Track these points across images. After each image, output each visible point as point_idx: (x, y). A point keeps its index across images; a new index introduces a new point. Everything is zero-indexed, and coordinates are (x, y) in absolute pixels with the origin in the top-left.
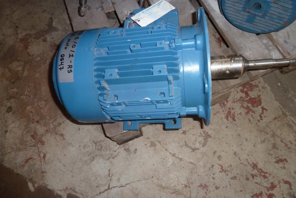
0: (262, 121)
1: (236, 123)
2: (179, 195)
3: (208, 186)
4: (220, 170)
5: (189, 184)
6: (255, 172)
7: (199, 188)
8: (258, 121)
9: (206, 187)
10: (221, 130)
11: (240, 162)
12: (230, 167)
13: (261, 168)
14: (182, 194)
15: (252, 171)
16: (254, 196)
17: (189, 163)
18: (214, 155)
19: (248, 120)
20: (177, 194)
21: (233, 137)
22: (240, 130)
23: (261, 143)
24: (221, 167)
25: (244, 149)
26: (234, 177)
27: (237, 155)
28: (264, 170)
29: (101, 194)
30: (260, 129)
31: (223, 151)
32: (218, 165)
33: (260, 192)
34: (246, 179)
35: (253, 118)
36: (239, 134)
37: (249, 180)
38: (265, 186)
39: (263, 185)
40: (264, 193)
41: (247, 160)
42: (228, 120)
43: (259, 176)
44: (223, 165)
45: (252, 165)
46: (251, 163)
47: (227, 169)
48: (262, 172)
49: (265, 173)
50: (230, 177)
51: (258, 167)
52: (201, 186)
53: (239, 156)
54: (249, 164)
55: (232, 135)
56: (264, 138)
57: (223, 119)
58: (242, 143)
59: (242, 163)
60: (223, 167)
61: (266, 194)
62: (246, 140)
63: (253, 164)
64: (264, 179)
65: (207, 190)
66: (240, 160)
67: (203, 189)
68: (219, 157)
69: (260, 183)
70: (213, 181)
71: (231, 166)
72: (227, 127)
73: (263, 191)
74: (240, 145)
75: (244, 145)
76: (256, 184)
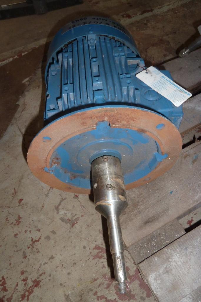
0: (96, 299)
1: (91, 259)
2: (13, 196)
3: (19, 225)
4: (35, 239)
5: (21, 205)
6: (30, 284)
7: (17, 216)
9: (18, 223)
10: (81, 240)
11: (42, 264)
12: (37, 251)
13: (34, 293)
14: (13, 199)
15: (31, 279)
16: (3, 281)
17: (43, 204)
18: (51, 232)
19: (96, 278)
20: (13, 194)
21: (72, 255)
22: (82, 265)
23: (65, 295)
24: (37, 239)
25: (57, 269)
26: (26, 255)
27: (51, 260)
28: (31, 297)
30: (84, 294)
31: (55, 243)
33: (7, 288)
34: (23, 270)
35: (99, 285)
36: (77, 264)
37: (21, 275)
38: (13, 295)
39: (15, 293)
40: (5, 293)
41: (44, 273)
42: (94, 249)
43: (25, 288)
44: (40, 242)
46: (41, 278)
47: (35, 246)
48: (30, 293)
49: (28, 296)
50: (25, 251)
51: (36, 288)
52: (20, 218)
53: (49, 262)
54: (39, 276)
55: (75, 254)
56: (72, 300)
57: (95, 243)
58: (64, 268)
59: (40, 267)
60: (38, 242)
61: (4, 297)
62: (69, 274)
63: (39, 280)
64: (21, 295)
65: (15, 225)
66: (44, 264)
67: (16, 220)
68: (48, 238)
69: (17, 289)
70: (24, 231)
71: (38, 252)
72: (84, 247)
73: (7, 293)
74: (63, 265)
75: (62, 271)
76: (15, 284)
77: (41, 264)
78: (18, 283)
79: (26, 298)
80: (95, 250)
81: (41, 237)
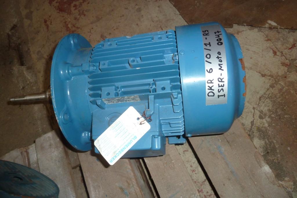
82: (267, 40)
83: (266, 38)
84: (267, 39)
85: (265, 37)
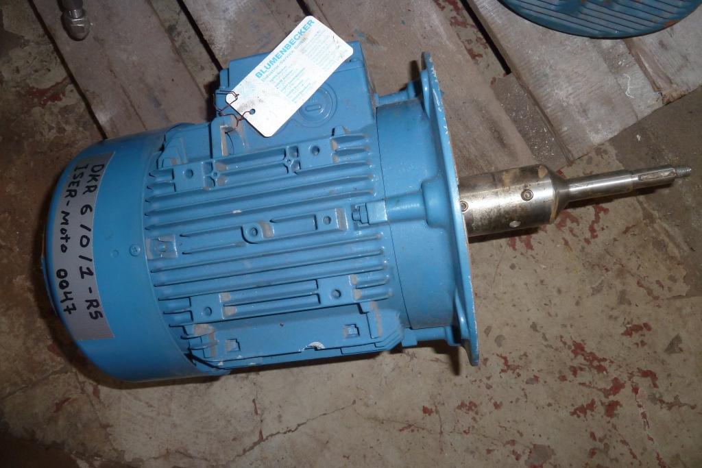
0: (596, 239)
1: (533, 253)
2: (418, 431)
3: (477, 404)
4: (502, 366)
5: (436, 407)
6: (580, 360)
7: (460, 411)
8: (587, 241)
9: (473, 408)
10: (500, 275)
11: (545, 343)
12: (524, 357)
13: (594, 351)
14: (423, 429)
15: (572, 360)
16: (578, 412)
17: (432, 360)
18: (487, 336)
19: (563, 242)
20: (413, 431)
21: (528, 289)
22: (544, 269)
23: (593, 294)
24: (503, 361)
25: (553, 314)
26: (533, 377)
27: (538, 328)
28: (600, 355)
29: (248, 453)
30: (590, 260)
31: (508, 325)
32: (498, 358)
33: (589, 402)
34: (559, 378)
35: (575, 235)
36: (542, 279)
37: (566, 380)
38: (599, 388)
39: (595, 386)
40: (598, 403)
41: (561, 337)
42: (514, 249)
43: (587, 369)
44: (507, 355)
45: (573, 348)
46: (569, 343)
47: (516, 364)
48: (595, 358)
49: (600, 360)
50: (525, 380)
51: (586, 349)
52: (462, 405)
53: (542, 331)
54: (567, 346)
55: (526, 284)
56: (600, 281)
57: (504, 248)
58: (550, 301)
59: (551, 347)
60: (508, 359)
61: (602, 404)
62: (559, 291)
63: (574, 345)
64: (599, 373)
65: (477, 413)
66: (546, 340)
67: (467, 411)
68: (499, 340)
69: (590, 383)
70: (488, 392)
71: (525, 355)
72: (513, 267)
73: (596, 399)
74: (545, 304)
75: (555, 305)
76: (583, 388)
77: (547, 346)
78: (580, 384)
79: (602, 363)
80: (517, 247)
81: (498, 355)
82: (108, 426)
83: (110, 432)
84: (108, 429)
85: (110, 434)
